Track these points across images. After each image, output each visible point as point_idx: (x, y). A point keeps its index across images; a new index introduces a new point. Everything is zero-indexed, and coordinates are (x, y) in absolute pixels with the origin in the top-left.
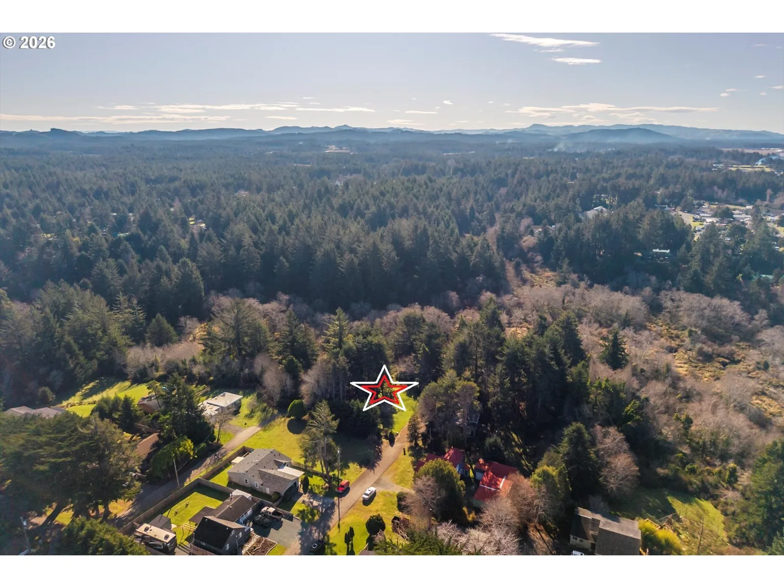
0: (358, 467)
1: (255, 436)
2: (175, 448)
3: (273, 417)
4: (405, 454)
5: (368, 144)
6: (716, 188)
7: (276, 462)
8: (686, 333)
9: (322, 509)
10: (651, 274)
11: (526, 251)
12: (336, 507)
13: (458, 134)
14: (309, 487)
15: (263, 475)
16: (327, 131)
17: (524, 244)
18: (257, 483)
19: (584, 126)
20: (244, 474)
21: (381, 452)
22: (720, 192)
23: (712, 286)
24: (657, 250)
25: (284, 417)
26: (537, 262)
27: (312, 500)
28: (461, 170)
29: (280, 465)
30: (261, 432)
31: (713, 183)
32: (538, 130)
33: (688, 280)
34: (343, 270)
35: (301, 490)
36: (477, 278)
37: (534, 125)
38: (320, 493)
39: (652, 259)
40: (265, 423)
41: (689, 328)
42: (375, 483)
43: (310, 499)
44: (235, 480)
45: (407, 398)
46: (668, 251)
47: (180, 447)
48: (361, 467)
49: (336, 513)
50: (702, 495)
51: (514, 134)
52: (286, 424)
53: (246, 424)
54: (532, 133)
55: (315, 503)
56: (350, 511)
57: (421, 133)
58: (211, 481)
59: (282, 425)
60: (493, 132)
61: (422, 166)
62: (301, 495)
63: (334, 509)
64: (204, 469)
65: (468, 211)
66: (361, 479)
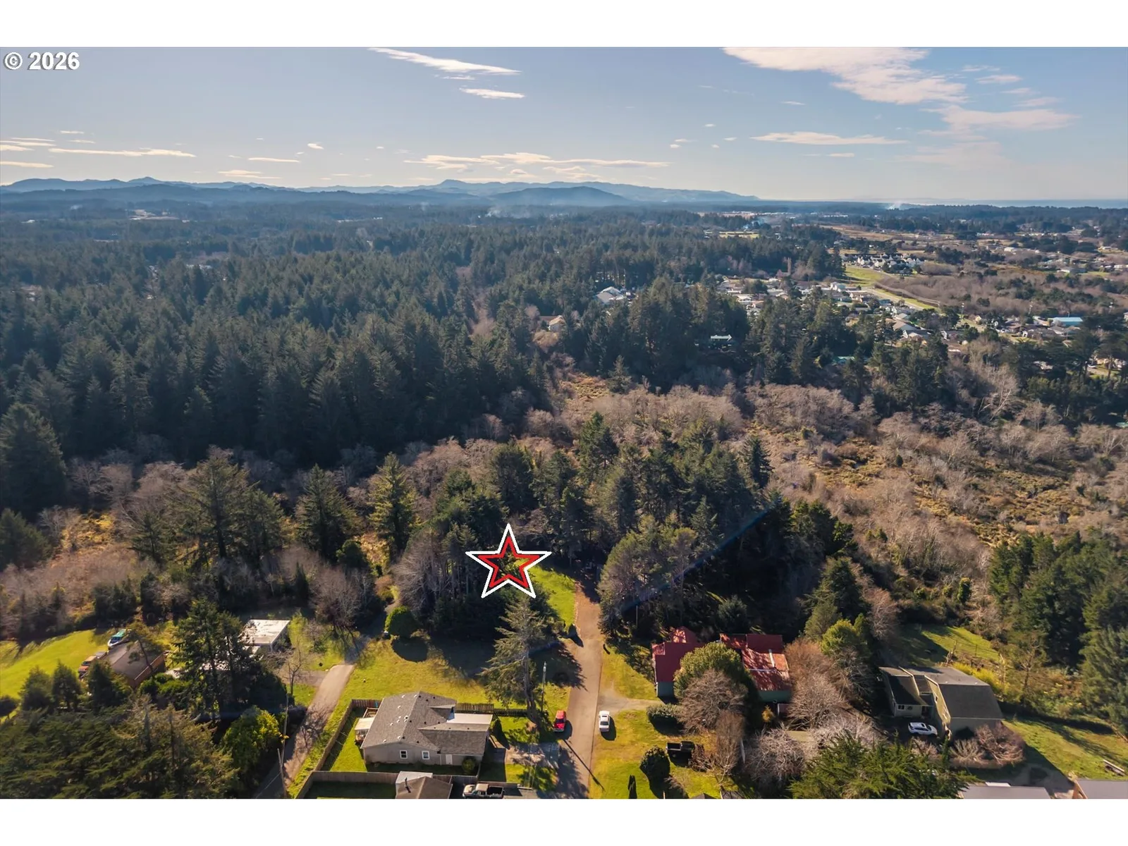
0: (556, 687)
1: (352, 681)
2: (251, 731)
3: (360, 646)
4: (608, 653)
5: (205, 207)
6: (730, 258)
7: (437, 710)
8: (799, 434)
9: (552, 764)
10: (724, 367)
11: (546, 351)
12: (570, 755)
13: (343, 193)
14: (507, 736)
15: (432, 736)
16: (151, 183)
17: (540, 342)
18: (428, 751)
19: (514, 183)
20: (400, 743)
21: (572, 657)
22: (735, 262)
23: (799, 375)
24: (716, 337)
25: (378, 640)
26: (568, 365)
27: (526, 755)
28: (388, 243)
29: (448, 714)
30: (358, 672)
31: (724, 253)
32: (453, 189)
33: (773, 370)
34: (319, 398)
35: (498, 745)
36: (514, 393)
37: (447, 182)
38: (530, 739)
39: (713, 348)
40: (353, 654)
41: (803, 428)
42: (598, 704)
43: (522, 754)
44: (377, 758)
45: (546, 573)
46: (729, 337)
47: (260, 726)
48: (561, 687)
49: (577, 762)
50: (951, 621)
51: (422, 193)
52: (391, 649)
53: (321, 665)
54: (448, 191)
55: (535, 758)
56: (595, 755)
57: (282, 191)
58: (331, 770)
59: (384, 651)
60: (391, 190)
61: (325, 237)
62: (503, 753)
63: (569, 758)
64: (304, 755)
65: (435, 300)
66: (574, 702)
